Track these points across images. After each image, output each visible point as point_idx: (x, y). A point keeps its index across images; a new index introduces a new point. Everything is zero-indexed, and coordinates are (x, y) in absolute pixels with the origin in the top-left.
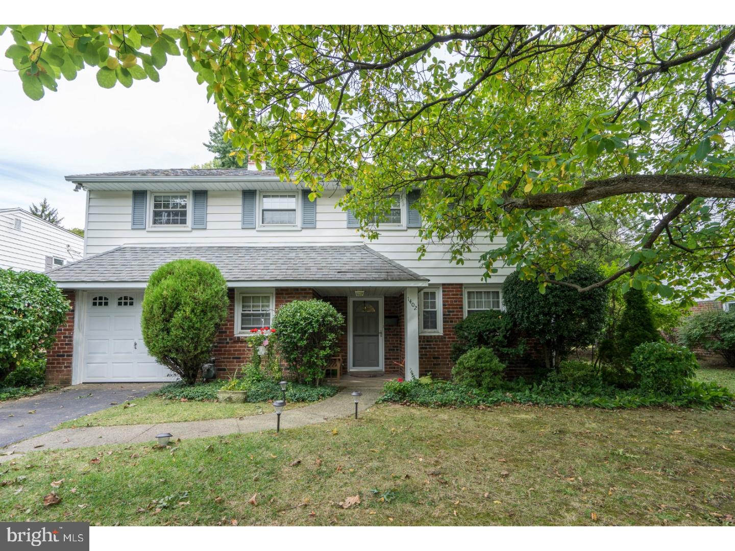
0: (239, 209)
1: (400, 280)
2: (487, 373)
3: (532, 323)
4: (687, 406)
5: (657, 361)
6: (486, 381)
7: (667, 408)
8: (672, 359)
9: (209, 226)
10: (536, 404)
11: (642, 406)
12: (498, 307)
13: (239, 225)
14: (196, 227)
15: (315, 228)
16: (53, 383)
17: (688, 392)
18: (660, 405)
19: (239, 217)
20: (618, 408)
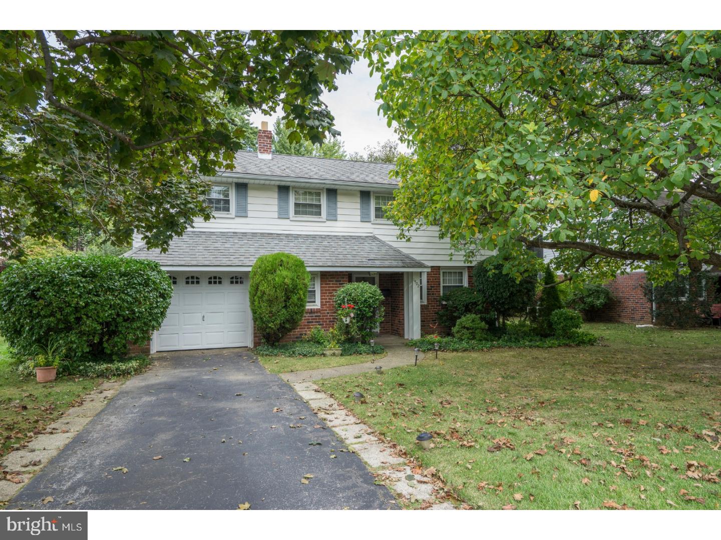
0: (276, 202)
1: (413, 267)
2: (478, 330)
3: (498, 298)
4: (578, 345)
5: (564, 320)
6: (478, 336)
7: (570, 346)
8: (571, 319)
9: (250, 214)
10: (510, 347)
11: (559, 346)
12: (462, 283)
13: (276, 215)
14: (239, 215)
15: (336, 220)
16: (134, 353)
17: (578, 337)
18: (567, 345)
19: (276, 208)
20: (549, 347)
